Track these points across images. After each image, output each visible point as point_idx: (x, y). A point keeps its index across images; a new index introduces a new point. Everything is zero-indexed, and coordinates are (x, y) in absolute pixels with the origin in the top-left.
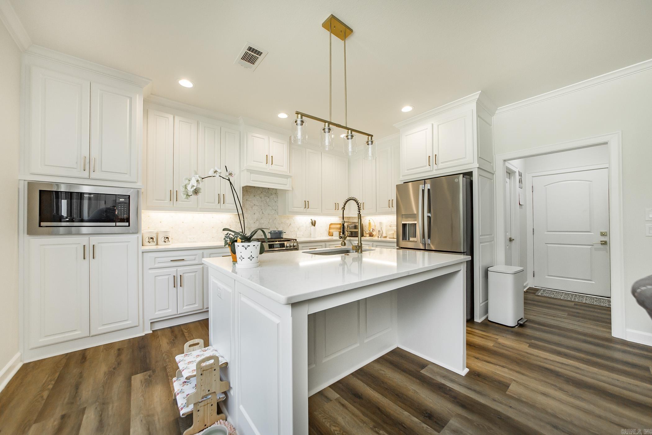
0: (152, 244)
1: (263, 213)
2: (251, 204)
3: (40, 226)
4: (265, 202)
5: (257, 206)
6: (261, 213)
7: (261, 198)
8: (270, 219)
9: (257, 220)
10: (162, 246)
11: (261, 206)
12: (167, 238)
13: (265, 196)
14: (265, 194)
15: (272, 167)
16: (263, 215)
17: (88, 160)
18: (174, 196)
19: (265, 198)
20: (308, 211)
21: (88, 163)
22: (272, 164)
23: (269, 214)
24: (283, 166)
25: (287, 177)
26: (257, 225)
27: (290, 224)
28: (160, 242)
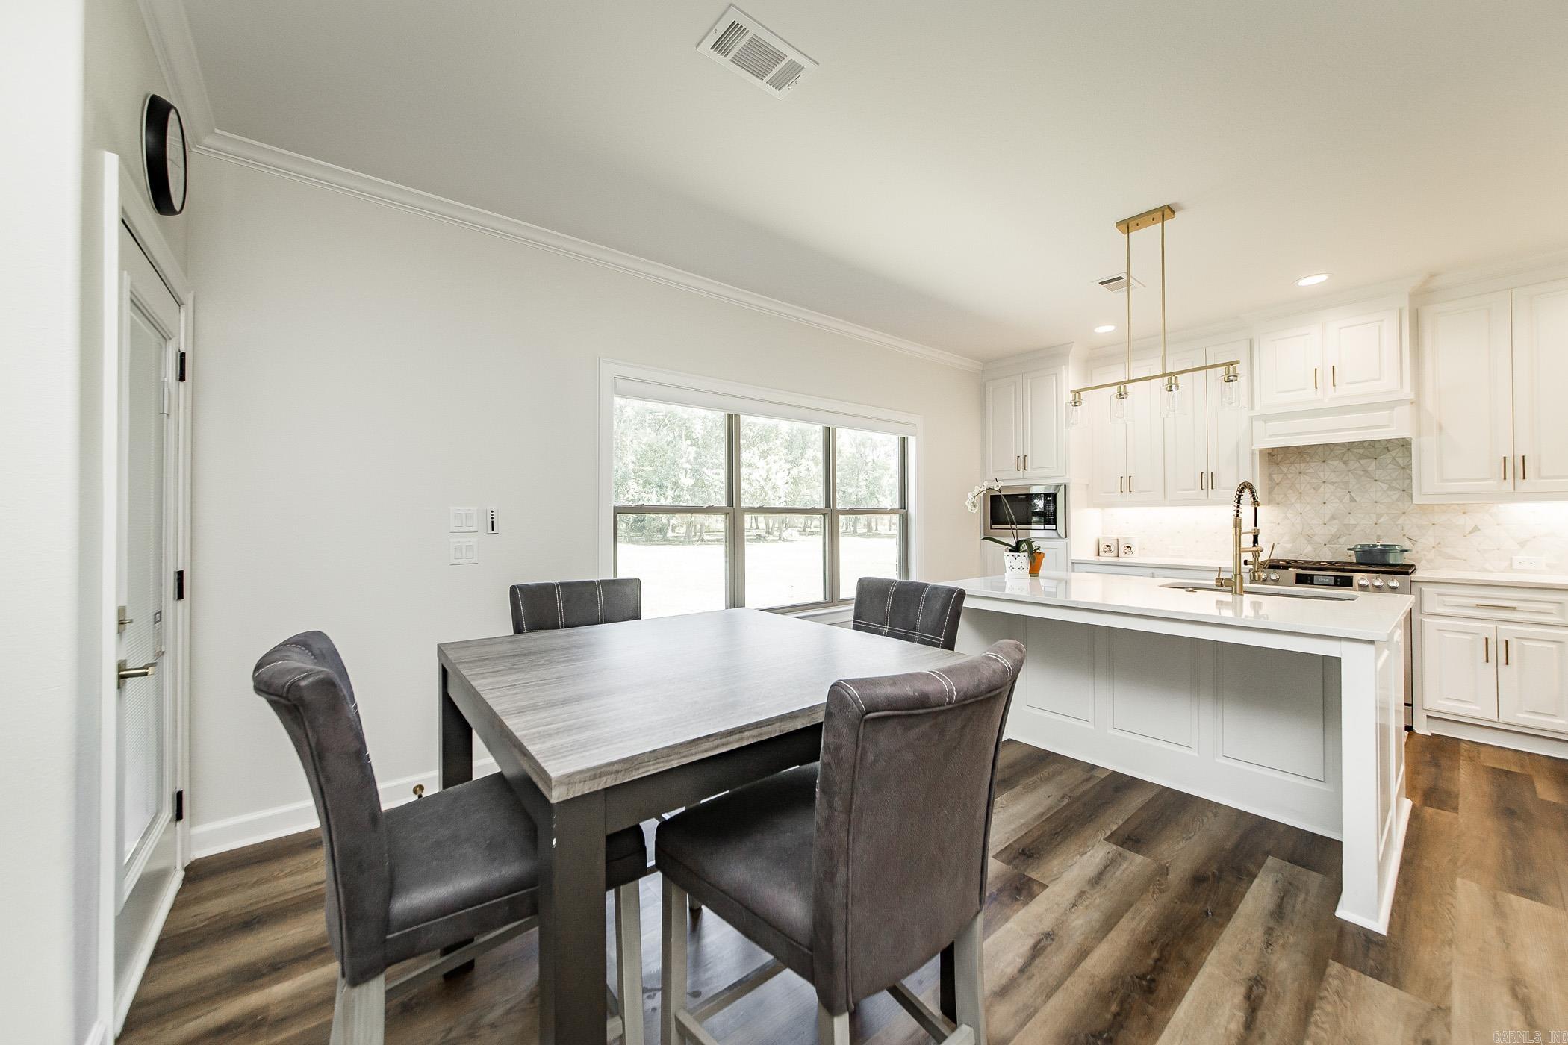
0: (1108, 554)
1: (1353, 500)
2: (1314, 481)
3: (991, 529)
4: (1361, 473)
5: (1333, 484)
6: (1347, 500)
7: (1345, 463)
8: (1379, 516)
9: (1334, 519)
10: (1123, 559)
11: (1348, 483)
12: (1128, 547)
13: (1363, 459)
15: (1335, 391)
16: (1353, 504)
17: (1021, 459)
18: (1126, 485)
19: (1363, 461)
20: (1523, 486)
21: (1021, 463)
22: (1334, 385)
23: (1376, 502)
24: (1379, 379)
25: (1390, 405)
26: (1333, 528)
27: (1476, 529)
28: (1121, 553)
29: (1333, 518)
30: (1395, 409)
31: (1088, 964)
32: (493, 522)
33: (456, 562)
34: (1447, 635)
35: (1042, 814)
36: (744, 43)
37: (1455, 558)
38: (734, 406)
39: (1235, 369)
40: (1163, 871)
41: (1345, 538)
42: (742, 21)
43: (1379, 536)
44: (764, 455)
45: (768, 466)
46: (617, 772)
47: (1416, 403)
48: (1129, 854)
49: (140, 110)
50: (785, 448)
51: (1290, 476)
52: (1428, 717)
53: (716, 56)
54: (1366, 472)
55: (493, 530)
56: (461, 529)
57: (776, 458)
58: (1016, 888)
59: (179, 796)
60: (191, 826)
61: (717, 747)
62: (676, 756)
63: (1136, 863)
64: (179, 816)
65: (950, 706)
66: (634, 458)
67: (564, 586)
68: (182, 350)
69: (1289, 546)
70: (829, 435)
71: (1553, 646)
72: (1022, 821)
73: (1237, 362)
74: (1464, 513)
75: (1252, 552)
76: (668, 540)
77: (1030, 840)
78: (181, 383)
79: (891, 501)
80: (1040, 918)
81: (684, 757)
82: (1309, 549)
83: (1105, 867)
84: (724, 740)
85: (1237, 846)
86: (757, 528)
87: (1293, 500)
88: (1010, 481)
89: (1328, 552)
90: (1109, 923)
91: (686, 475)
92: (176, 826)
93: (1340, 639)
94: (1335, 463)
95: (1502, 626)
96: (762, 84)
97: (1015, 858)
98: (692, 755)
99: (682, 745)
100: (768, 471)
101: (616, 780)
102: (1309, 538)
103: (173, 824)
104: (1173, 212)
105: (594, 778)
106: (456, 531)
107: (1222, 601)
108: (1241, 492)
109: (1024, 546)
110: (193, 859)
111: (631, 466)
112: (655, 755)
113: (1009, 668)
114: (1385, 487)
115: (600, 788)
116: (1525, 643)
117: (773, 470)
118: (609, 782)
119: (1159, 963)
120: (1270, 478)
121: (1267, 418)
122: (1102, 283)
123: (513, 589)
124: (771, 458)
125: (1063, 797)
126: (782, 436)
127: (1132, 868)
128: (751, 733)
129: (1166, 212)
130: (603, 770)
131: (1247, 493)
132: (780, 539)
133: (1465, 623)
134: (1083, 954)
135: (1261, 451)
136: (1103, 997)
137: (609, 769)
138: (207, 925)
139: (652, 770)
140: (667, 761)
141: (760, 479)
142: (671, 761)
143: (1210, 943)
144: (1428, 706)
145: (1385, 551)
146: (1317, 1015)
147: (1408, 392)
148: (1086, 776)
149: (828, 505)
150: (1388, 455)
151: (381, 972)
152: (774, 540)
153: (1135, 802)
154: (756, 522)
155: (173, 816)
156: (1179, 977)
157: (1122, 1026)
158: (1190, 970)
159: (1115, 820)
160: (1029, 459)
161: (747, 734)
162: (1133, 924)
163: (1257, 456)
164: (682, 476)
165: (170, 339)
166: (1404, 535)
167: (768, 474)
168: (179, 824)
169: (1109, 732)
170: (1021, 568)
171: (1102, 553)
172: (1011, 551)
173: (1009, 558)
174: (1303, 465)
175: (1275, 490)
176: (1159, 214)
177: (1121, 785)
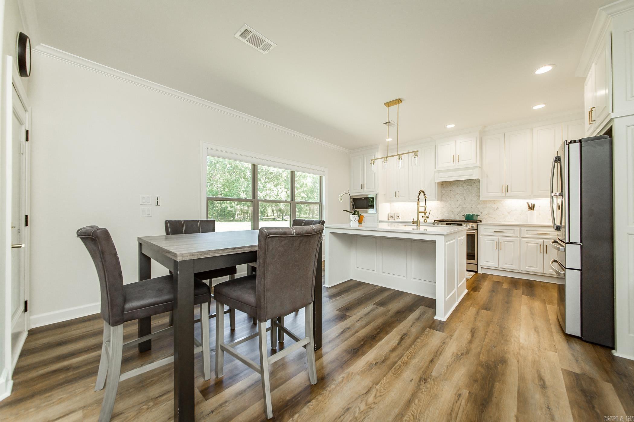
0: (392, 219)
1: (465, 200)
4: (468, 191)
5: (459, 194)
6: (463, 199)
7: (463, 187)
8: (472, 205)
10: (397, 220)
11: (464, 194)
12: (398, 216)
13: (468, 185)
14: (467, 183)
15: (459, 163)
16: (465, 201)
17: (363, 185)
18: (397, 194)
19: (468, 187)
20: (508, 194)
21: (363, 186)
22: (458, 161)
23: (471, 200)
24: (470, 160)
25: (473, 168)
26: (460, 209)
27: (497, 208)
28: (396, 219)
29: (460, 205)
30: (475, 169)
31: (358, 334)
32: (158, 201)
33: (143, 216)
34: (487, 241)
35: (355, 299)
36: (251, 36)
37: (492, 218)
38: (255, 161)
39: (417, 153)
40: (388, 311)
41: (463, 212)
42: (250, 29)
43: (472, 211)
44: (276, 186)
45: (278, 190)
46: (198, 255)
47: (481, 167)
48: (379, 307)
49: (15, 37)
50: (285, 183)
51: (447, 192)
52: (482, 268)
53: (241, 39)
54: (469, 190)
55: (158, 204)
56: (145, 204)
57: (281, 187)
58: (341, 318)
59: (26, 302)
60: (30, 316)
61: (230, 252)
62: (216, 253)
63: (381, 309)
64: (26, 310)
65: (294, 236)
66: (220, 186)
67: (186, 222)
68: (27, 129)
69: (447, 215)
70: (292, 174)
71: (512, 243)
72: (348, 301)
73: (418, 151)
74: (495, 203)
75: (424, 213)
76: (236, 220)
77: (350, 305)
78: (27, 142)
79: (317, 199)
80: (346, 324)
81: (219, 254)
82: (453, 216)
83: (371, 311)
84: (232, 250)
85: (412, 304)
86: (273, 215)
87: (448, 200)
88: (360, 193)
89: (458, 217)
90: (367, 324)
91: (243, 193)
92: (24, 314)
93: (436, 234)
94: (460, 187)
95: (500, 238)
96: (258, 49)
97: (343, 310)
98: (222, 253)
99: (218, 250)
100: (278, 192)
101: (197, 257)
102: (453, 212)
103: (23, 313)
104: (402, 101)
105: (190, 256)
106: (143, 204)
107: (414, 229)
108: (420, 193)
109: (356, 213)
110: (31, 328)
111: (219, 189)
112: (209, 252)
113: (315, 229)
114: (474, 195)
115: (192, 259)
116: (506, 243)
117: (280, 192)
118: (195, 257)
119: (379, 332)
120: (442, 193)
121: (439, 172)
122: (385, 123)
123: (166, 222)
124: (279, 187)
125: (363, 294)
126: (283, 178)
127: (379, 311)
128: (241, 249)
129: (399, 101)
130: (193, 254)
131: (422, 193)
132: (282, 220)
133: (490, 237)
134: (357, 332)
135: (438, 183)
136: (359, 341)
137: (196, 254)
138: (41, 346)
139: (209, 256)
140: (213, 254)
141: (274, 195)
142: (215, 254)
143: (396, 327)
144: (481, 264)
145: (473, 215)
146: (418, 340)
147: (478, 164)
148: (373, 288)
149: (292, 200)
150: (475, 185)
151: (122, 324)
152: (280, 220)
153: (386, 294)
154: (273, 213)
155: (24, 310)
156: (384, 335)
157: (363, 347)
158: (387, 333)
159: (378, 299)
160: (365, 185)
161: (239, 250)
162: (375, 324)
163: (437, 185)
164: (242, 194)
165: (23, 124)
166: (479, 211)
167: (278, 193)
168: (26, 313)
169: (381, 274)
170: (355, 220)
171: (390, 218)
172: (352, 215)
173: (352, 217)
174: (451, 188)
175: (443, 196)
176: (397, 102)
177: (383, 290)
